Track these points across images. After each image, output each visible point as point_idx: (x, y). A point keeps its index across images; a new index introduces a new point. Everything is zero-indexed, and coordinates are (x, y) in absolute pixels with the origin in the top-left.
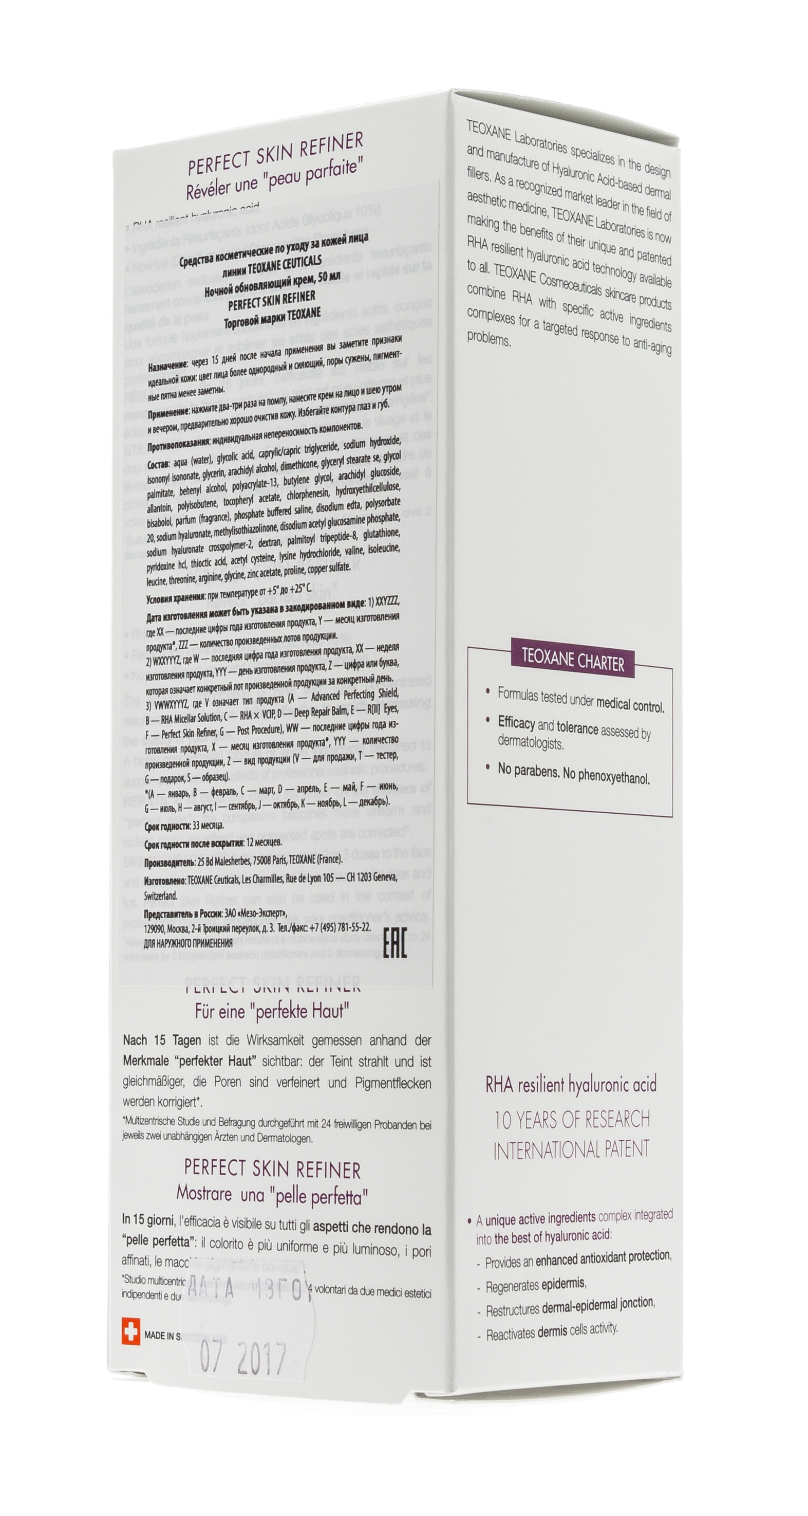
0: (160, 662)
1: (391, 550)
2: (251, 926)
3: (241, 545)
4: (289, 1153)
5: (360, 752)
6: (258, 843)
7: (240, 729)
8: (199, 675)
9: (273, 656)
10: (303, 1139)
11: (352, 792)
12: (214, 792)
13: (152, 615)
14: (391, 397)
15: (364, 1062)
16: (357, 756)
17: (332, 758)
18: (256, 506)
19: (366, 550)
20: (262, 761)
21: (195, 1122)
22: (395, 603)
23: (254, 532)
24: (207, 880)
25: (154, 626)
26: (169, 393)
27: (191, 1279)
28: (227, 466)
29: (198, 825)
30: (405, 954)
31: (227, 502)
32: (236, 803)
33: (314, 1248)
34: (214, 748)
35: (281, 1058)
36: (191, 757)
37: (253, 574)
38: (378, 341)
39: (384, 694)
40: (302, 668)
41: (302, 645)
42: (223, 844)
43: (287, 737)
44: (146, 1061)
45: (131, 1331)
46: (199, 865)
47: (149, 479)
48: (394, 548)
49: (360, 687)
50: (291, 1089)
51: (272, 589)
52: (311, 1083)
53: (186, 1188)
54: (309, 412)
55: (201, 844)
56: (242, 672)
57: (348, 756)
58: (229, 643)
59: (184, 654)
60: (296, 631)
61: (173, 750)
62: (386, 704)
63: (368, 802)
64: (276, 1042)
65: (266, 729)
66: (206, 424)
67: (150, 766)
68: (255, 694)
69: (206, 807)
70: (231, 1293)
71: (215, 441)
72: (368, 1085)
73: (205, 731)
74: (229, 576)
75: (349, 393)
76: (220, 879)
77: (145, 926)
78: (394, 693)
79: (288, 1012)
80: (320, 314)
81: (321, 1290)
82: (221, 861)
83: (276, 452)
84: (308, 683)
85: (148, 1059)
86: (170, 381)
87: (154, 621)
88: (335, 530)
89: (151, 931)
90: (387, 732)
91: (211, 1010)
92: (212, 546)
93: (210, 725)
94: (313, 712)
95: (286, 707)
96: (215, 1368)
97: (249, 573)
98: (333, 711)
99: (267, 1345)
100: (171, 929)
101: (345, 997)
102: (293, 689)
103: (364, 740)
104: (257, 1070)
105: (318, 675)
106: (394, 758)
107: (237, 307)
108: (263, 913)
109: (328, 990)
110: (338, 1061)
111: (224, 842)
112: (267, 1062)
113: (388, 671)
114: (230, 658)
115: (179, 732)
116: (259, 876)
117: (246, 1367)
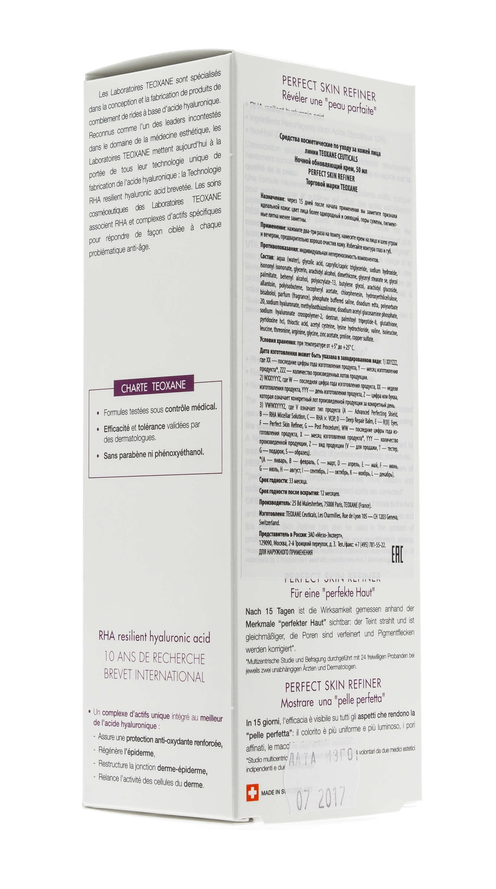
0: (269, 379)
1: (393, 334)
2: (323, 543)
3: (316, 316)
4: (344, 676)
5: (380, 446)
6: (327, 494)
7: (316, 425)
8: (293, 390)
9: (334, 384)
10: (352, 667)
11: (376, 468)
12: (302, 462)
13: (263, 349)
14: (393, 248)
15: (382, 621)
16: (378, 448)
17: (366, 448)
18: (324, 295)
19: (381, 332)
20: (329, 445)
21: (292, 660)
22: (396, 365)
23: (323, 310)
24: (298, 514)
25: (265, 356)
26: (274, 214)
27: (291, 755)
28: (308, 267)
29: (292, 481)
30: (402, 560)
31: (308, 289)
32: (314, 469)
33: (358, 729)
34: (301, 435)
35: (339, 620)
36: (288, 439)
37: (323, 334)
38: (386, 215)
39: (391, 414)
40: (350, 394)
41: (349, 381)
42: (307, 493)
43: (342, 433)
44: (260, 624)
45: (252, 793)
46: (293, 505)
47: (261, 264)
48: (395, 333)
49: (379, 409)
50: (345, 638)
51: (333, 345)
52: (356, 634)
53: (287, 701)
54: (352, 246)
55: (294, 493)
56: (317, 391)
57: (374, 448)
58: (310, 373)
59: (283, 376)
60: (346, 372)
61: (277, 434)
62: (392, 420)
63: (384, 474)
64: (337, 611)
65: (330, 427)
66: (296, 239)
67: (263, 442)
68: (325, 405)
69: (297, 470)
70: (315, 761)
71: (301, 250)
72: (384, 634)
73: (296, 424)
74: (310, 333)
75: (372, 240)
76: (305, 514)
77: (260, 541)
78: (395, 415)
79: (343, 594)
80: (357, 190)
81: (362, 752)
82: (306, 503)
83: (335, 265)
84: (353, 403)
85: (262, 623)
86: (274, 207)
87: (264, 353)
88: (366, 317)
89: (263, 544)
90: (392, 436)
91: (300, 593)
92: (300, 313)
93: (299, 421)
94: (355, 420)
95: (341, 415)
96: (306, 807)
97: (321, 333)
98: (366, 421)
99: (335, 789)
100: (276, 543)
101: (372, 585)
102: (345, 406)
103: (381, 439)
104: (326, 628)
105: (358, 399)
106: (396, 451)
107: (313, 173)
108: (330, 535)
109: (364, 581)
110: (369, 621)
111: (307, 492)
112: (332, 623)
113: (392, 402)
114: (311, 382)
115: (281, 423)
116: (328, 513)
117: (324, 804)
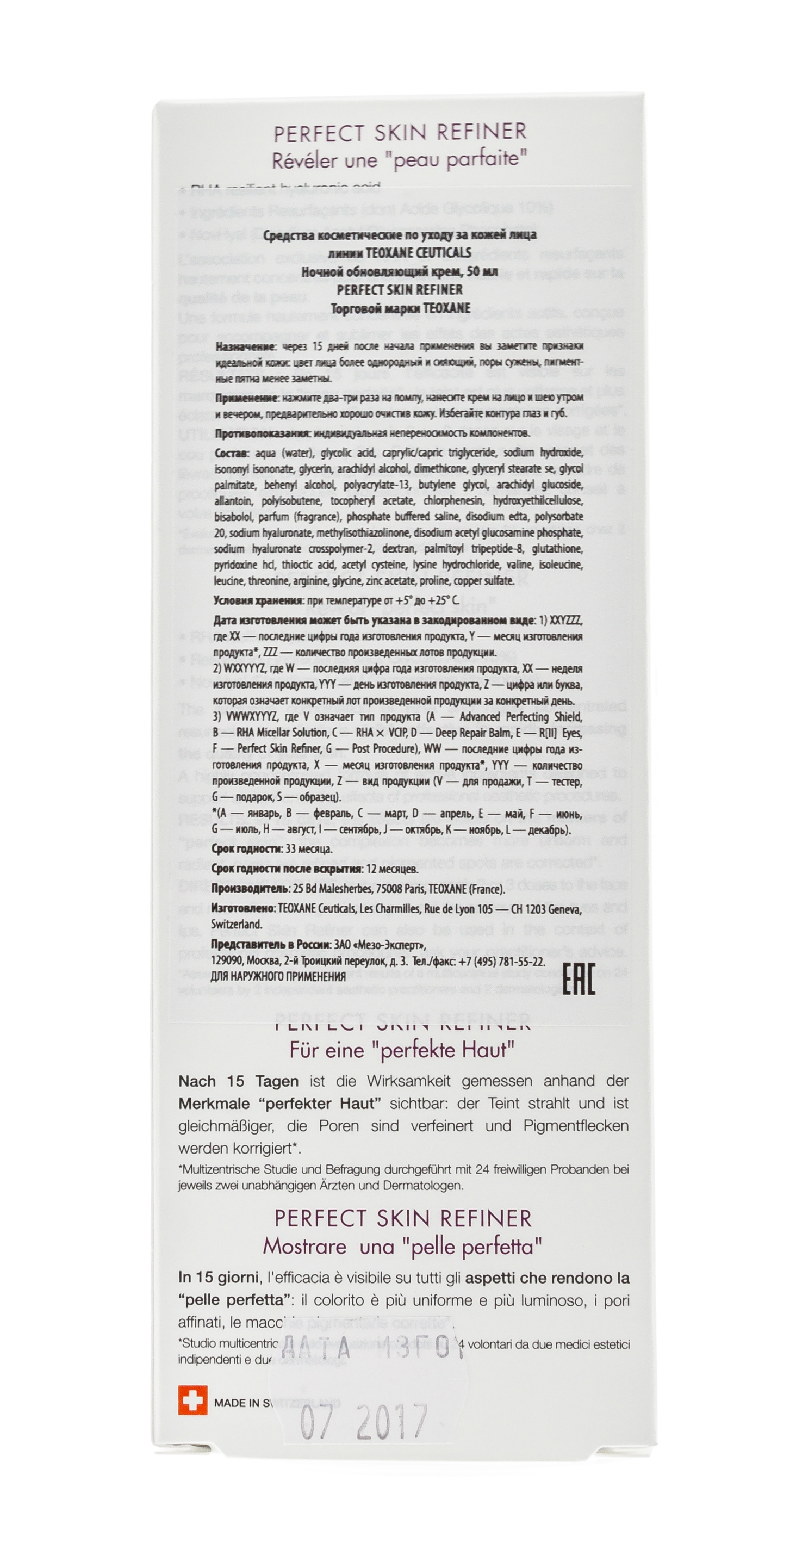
0: (235, 669)
1: (571, 567)
2: (373, 959)
3: (357, 549)
4: (430, 1202)
5: (529, 777)
6: (383, 870)
7: (355, 747)
8: (295, 685)
9: (404, 670)
10: (450, 1186)
11: (519, 819)
12: (317, 814)
13: (221, 617)
14: (570, 406)
15: (536, 1104)
16: (525, 781)
17: (490, 782)
18: (379, 509)
19: (536, 565)
20: (388, 782)
21: (291, 1170)
22: (577, 624)
23: (375, 536)
24: (309, 908)
25: (225, 629)
26: (248, 377)
27: (286, 1340)
28: (336, 462)
29: (294, 848)
30: (593, 990)
31: (336, 501)
32: (351, 826)
33: (467, 1301)
34: (317, 766)
35: (417, 1100)
36: (283, 774)
37: (375, 581)
38: (551, 347)
39: (560, 717)
40: (446, 685)
41: (446, 661)
42: (331, 870)
43: (425, 758)
44: (215, 1104)
45: (193, 1400)
46: (295, 892)
47: (217, 469)
48: (576, 565)
49: (528, 709)
50: (432, 1133)
51: (402, 599)
52: (462, 1126)
53: (277, 1242)
54: (453, 414)
55: (299, 869)
56: (358, 685)
57: (512, 782)
58: (339, 653)
59: (271, 662)
60: (437, 645)
61: (257, 765)
62: (564, 729)
63: (541, 830)
64: (410, 1083)
65: (393, 748)
66: (304, 415)
67: (218, 782)
68: (377, 710)
69: (305, 830)
70: (347, 1353)
71: (318, 434)
72: (542, 1128)
73: (303, 746)
74: (339, 581)
75: (511, 398)
76: (326, 908)
77: (213, 957)
78: (576, 718)
79: (427, 1052)
80: (468, 310)
81: (477, 1345)
82: (328, 888)
83: (407, 453)
84: (455, 702)
85: (217, 1102)
86: (250, 364)
87: (225, 624)
88: (493, 541)
89: (221, 962)
90: (567, 758)
91: (314, 1049)
92: (314, 547)
93: (311, 741)
94: (461, 733)
95: (422, 725)
96: (324, 1434)
97: (369, 579)
98: (490, 732)
99: (400, 1407)
100: (251, 960)
101: (508, 1036)
102: (433, 707)
103: (534, 765)
104: (382, 1113)
105: (468, 693)
106: (576, 785)
107: (349, 292)
108: (391, 945)
109: (486, 1028)
110: (500, 1102)
111: (333, 867)
112: (397, 1105)
113: (566, 694)
114: (342, 670)
115: (265, 746)
116: (386, 905)
117: (369, 1431)
